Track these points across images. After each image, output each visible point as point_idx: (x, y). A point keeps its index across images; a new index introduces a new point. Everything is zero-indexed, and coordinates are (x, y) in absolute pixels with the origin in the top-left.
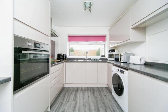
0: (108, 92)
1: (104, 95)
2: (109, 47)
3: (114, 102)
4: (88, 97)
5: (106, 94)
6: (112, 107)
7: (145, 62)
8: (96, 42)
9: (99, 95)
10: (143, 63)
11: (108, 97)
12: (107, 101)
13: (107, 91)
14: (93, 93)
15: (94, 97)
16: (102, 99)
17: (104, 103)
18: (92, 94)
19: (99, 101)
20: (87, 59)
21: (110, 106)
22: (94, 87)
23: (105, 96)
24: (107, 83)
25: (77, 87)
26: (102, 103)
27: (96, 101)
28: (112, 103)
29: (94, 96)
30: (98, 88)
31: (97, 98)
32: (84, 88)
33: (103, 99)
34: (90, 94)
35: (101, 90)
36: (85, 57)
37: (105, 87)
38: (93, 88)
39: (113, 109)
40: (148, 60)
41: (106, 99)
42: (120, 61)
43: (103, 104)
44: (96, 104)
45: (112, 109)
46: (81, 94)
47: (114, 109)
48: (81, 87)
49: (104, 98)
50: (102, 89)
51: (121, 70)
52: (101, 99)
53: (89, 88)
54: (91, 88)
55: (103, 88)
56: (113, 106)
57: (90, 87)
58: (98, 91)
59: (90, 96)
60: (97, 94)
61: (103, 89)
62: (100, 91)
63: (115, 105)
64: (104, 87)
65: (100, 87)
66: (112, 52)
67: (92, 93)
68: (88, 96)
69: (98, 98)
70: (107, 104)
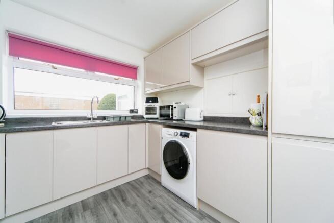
0: (152, 183)
1: (148, 191)
2: (145, 91)
3: (169, 196)
4: (115, 215)
5: (150, 189)
6: (170, 206)
7: (204, 117)
8: (117, 77)
9: (138, 196)
10: (202, 119)
11: (156, 193)
12: (157, 201)
13: (149, 183)
14: (124, 200)
15: (129, 207)
16: (148, 202)
17: (154, 208)
18: (122, 203)
19: (143, 210)
20: (94, 119)
21: (167, 207)
22: (119, 186)
23: (150, 192)
24: (147, 167)
25: (65, 208)
26: (151, 211)
27: (138, 214)
28: (167, 200)
29: (127, 204)
30: (128, 183)
31: (136, 205)
32: (91, 200)
33: (150, 201)
34: (115, 206)
35: (138, 186)
36: (90, 114)
37: (144, 177)
38: (117, 189)
39: (172, 208)
40: (207, 115)
41: (155, 197)
42: (172, 118)
43: (154, 210)
44: (140, 220)
45: (171, 211)
46: (88, 219)
47: (174, 207)
48: (82, 201)
49: (150, 198)
50: (139, 183)
51: (181, 132)
52: (145, 202)
53: (108, 193)
54: (114, 191)
55: (141, 179)
56: (170, 204)
57: (110, 190)
58: (132, 190)
59: (118, 210)
60: (132, 197)
61: (140, 181)
62: (136, 189)
63: (172, 200)
64: (141, 177)
65: (134, 180)
66: (153, 102)
67: (120, 200)
68: (112, 214)
69: (139, 205)
70: (161, 207)
